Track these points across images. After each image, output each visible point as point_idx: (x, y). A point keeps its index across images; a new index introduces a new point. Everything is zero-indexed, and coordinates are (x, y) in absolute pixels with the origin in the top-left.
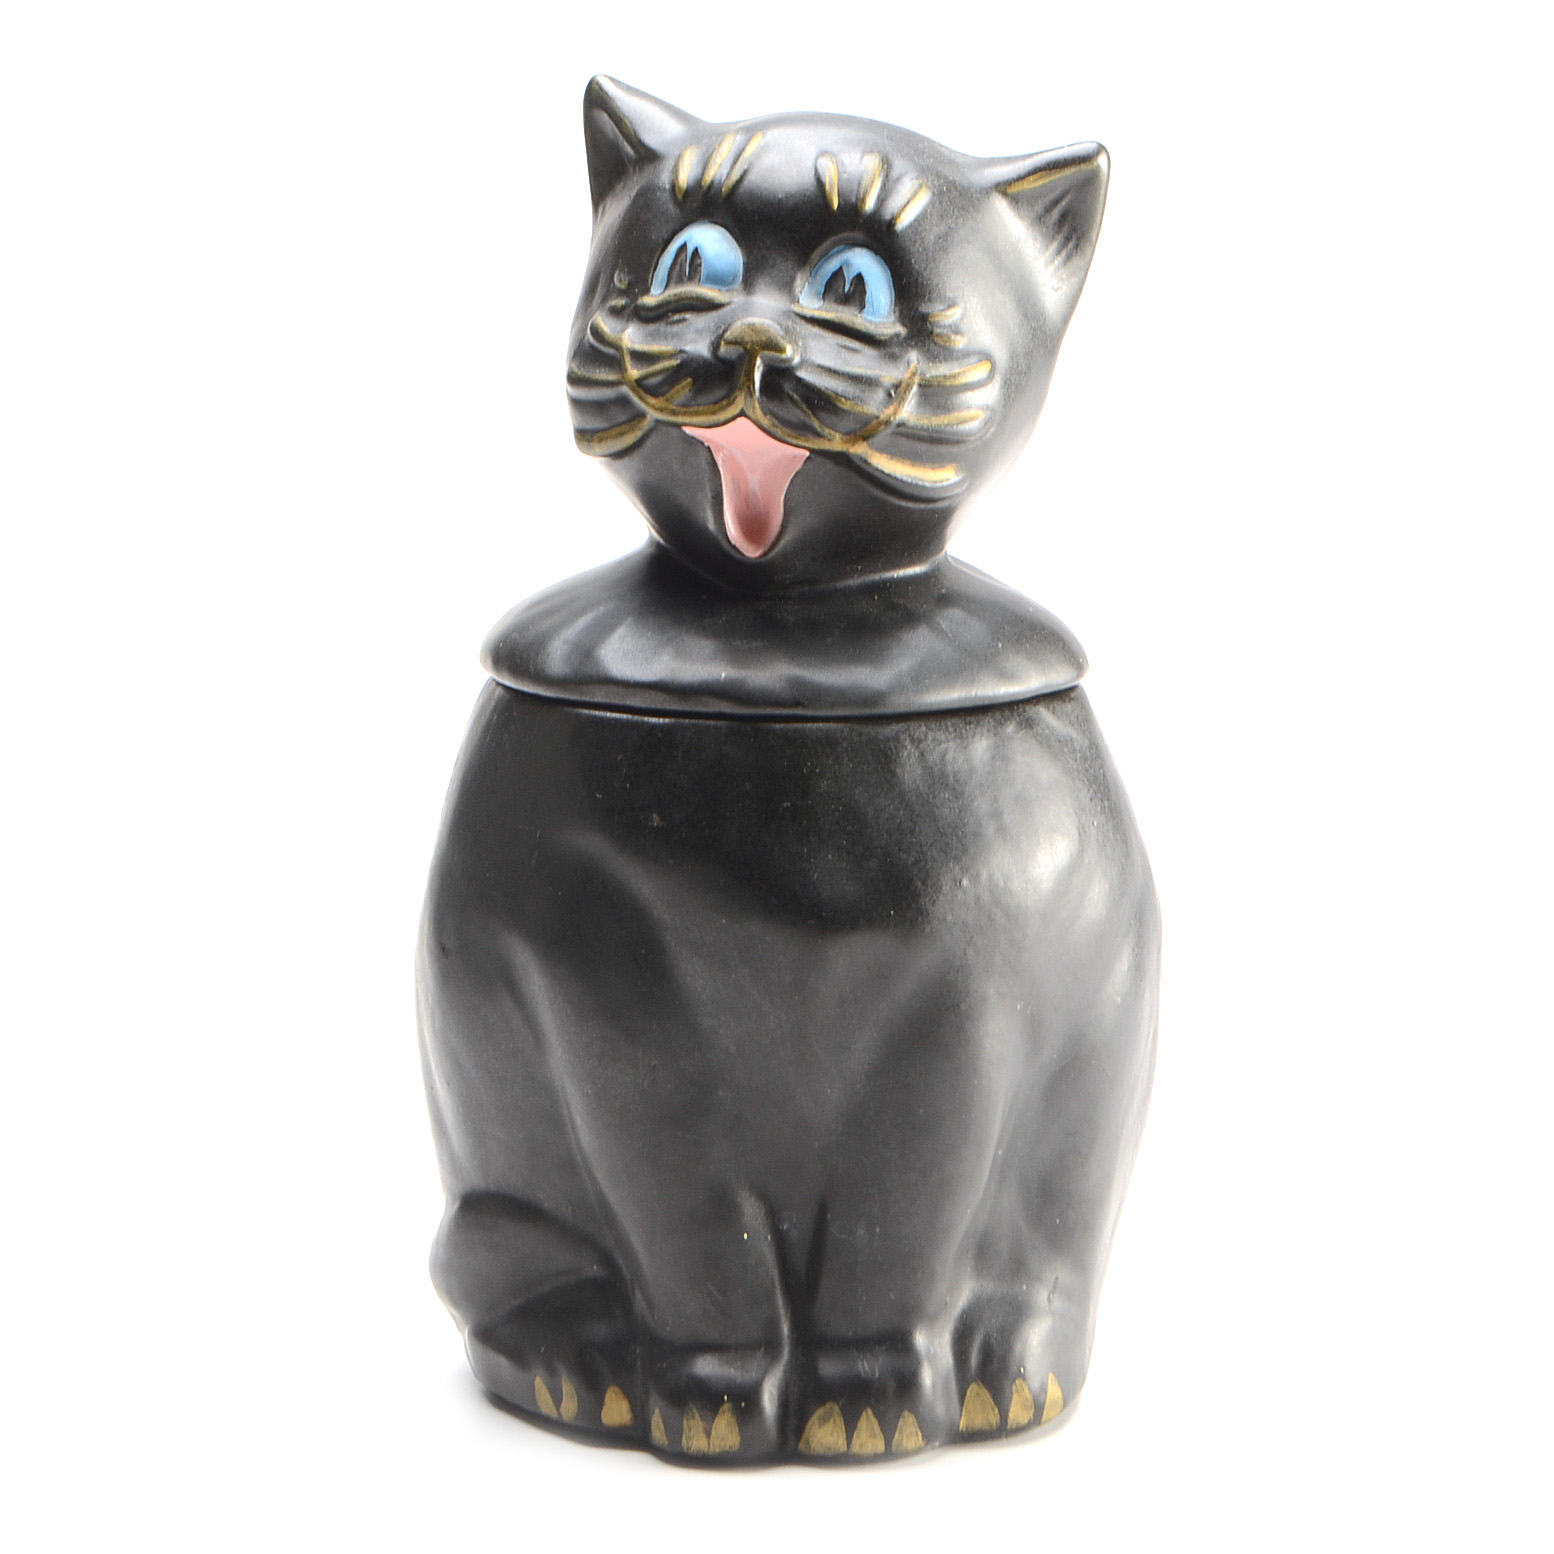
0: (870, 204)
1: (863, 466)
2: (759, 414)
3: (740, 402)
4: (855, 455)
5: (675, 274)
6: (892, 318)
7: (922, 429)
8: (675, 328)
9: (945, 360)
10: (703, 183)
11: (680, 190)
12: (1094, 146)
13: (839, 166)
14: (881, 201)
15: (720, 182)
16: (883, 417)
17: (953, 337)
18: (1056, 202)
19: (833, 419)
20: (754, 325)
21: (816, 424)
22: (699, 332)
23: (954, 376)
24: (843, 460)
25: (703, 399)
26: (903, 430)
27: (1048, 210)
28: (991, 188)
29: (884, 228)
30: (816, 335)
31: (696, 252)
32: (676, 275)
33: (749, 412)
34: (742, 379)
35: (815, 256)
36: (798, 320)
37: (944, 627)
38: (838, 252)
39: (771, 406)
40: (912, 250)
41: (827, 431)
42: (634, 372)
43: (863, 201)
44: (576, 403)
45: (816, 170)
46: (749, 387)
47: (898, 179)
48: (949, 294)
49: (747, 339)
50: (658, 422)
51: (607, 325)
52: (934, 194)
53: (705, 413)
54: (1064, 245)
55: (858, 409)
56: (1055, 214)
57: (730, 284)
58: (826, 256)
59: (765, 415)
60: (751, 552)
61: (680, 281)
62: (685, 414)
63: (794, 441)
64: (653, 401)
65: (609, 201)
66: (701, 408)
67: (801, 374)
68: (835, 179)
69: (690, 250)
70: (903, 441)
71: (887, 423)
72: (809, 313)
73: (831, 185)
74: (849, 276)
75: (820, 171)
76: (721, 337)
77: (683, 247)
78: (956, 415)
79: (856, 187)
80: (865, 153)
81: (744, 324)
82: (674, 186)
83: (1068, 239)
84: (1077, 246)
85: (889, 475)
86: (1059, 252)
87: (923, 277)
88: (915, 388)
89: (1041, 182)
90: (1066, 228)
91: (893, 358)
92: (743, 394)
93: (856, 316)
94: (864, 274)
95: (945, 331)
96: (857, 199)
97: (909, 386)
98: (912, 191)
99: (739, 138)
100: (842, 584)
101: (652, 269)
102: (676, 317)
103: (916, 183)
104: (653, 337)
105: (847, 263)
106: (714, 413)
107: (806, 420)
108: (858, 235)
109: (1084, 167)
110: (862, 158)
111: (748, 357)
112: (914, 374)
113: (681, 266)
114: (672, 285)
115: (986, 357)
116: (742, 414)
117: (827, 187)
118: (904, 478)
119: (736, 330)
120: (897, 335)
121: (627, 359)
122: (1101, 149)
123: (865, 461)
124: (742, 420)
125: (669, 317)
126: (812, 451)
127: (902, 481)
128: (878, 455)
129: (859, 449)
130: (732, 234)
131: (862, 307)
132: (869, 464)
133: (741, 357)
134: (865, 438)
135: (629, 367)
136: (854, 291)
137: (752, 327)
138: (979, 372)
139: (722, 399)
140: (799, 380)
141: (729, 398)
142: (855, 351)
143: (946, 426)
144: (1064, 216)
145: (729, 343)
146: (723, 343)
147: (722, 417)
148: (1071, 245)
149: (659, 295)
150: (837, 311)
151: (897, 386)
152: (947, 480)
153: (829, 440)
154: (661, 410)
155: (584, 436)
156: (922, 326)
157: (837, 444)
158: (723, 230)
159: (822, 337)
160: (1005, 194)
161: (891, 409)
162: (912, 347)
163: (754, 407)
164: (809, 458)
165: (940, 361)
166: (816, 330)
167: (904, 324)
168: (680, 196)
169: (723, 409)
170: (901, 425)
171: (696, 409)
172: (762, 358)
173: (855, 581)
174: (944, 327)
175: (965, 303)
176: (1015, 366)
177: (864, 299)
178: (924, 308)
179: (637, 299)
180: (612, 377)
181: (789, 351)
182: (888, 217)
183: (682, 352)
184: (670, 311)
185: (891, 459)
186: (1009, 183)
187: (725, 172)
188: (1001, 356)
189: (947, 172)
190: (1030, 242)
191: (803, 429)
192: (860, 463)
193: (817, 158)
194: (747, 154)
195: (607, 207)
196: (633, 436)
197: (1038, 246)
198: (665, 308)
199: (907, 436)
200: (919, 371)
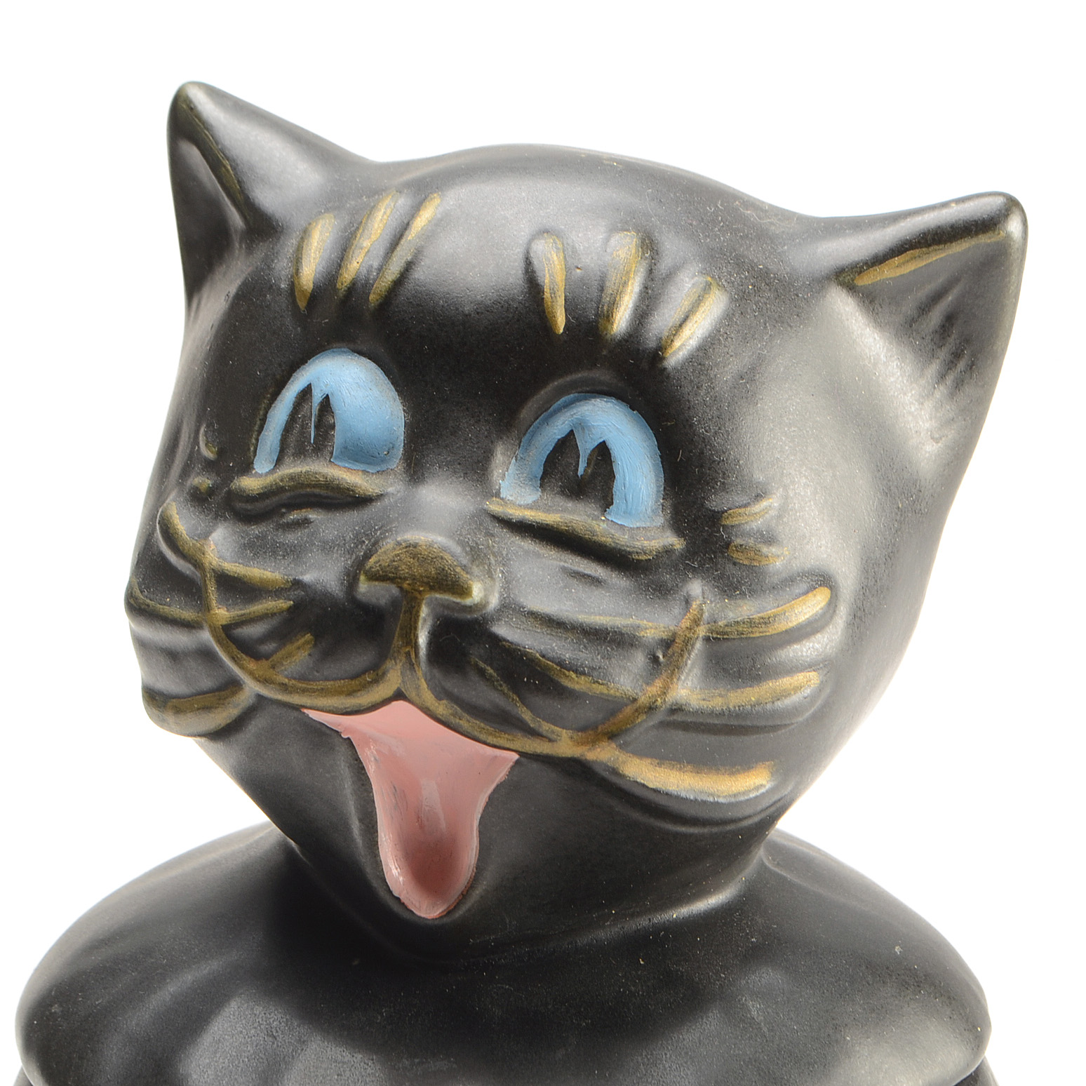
0: (621, 321)
1: (614, 779)
2: (428, 697)
3: (394, 678)
4: (595, 762)
5: (292, 439)
6: (660, 520)
7: (712, 714)
8: (291, 538)
9: (752, 592)
10: (339, 285)
11: (303, 292)
12: (1000, 201)
13: (569, 253)
14: (642, 314)
15: (367, 280)
16: (643, 700)
17: (765, 550)
18: (937, 297)
19: (556, 705)
20: (415, 546)
21: (527, 715)
22: (327, 547)
23: (766, 622)
24: (577, 770)
25: (332, 668)
26: (678, 717)
27: (924, 309)
28: (828, 278)
29: (645, 365)
30: (527, 552)
31: (326, 404)
32: (293, 444)
33: (412, 694)
34: (397, 642)
35: (525, 413)
36: (497, 529)
37: (754, 1013)
38: (567, 406)
39: (448, 685)
40: (695, 400)
41: (546, 727)
42: (222, 613)
43: (609, 317)
44: (142, 646)
45: (528, 262)
46: (408, 654)
47: (669, 276)
48: (759, 476)
49: (404, 570)
50: (260, 698)
51: (183, 521)
52: (732, 300)
53: (338, 692)
54: (950, 365)
55: (599, 689)
56: (936, 317)
57: (383, 461)
58: (546, 412)
59: (439, 698)
60: (426, 909)
61: (301, 452)
62: (304, 691)
63: (490, 740)
64: (252, 665)
65: (206, 291)
66: (329, 684)
67: (501, 630)
68: (560, 279)
69: (317, 397)
70: (679, 735)
71: (651, 709)
72: (516, 514)
73: (553, 292)
74: (586, 446)
75: (535, 262)
76: (360, 564)
77: (306, 393)
78: (771, 685)
79: (595, 294)
80: (613, 230)
81: (399, 544)
82: (292, 286)
83: (957, 355)
84: (971, 367)
85: (656, 791)
86: (942, 377)
87: (713, 447)
88: (699, 645)
89: (911, 267)
90: (952, 341)
91: (661, 592)
92: (399, 666)
93: (596, 518)
94: (611, 445)
95: (751, 542)
96: (597, 315)
97: (688, 643)
98: (694, 298)
99: (403, 202)
100: (583, 940)
101: (256, 428)
102: (294, 516)
103: (701, 280)
104: (254, 549)
105: (582, 425)
106: (350, 693)
107: (509, 708)
108: (601, 375)
109: (984, 240)
110: (607, 240)
111: (407, 605)
112: (696, 622)
113: (302, 426)
114: (287, 460)
115: (822, 579)
116: (399, 696)
117: (547, 295)
118: (683, 794)
119: (386, 552)
120: (668, 551)
121: (212, 588)
122: (1012, 205)
123: (615, 772)
124: (399, 705)
125: (283, 515)
126: (521, 754)
127: (678, 798)
128: (636, 761)
129: (603, 754)
130: (387, 373)
131: (606, 502)
132: (622, 776)
133: (395, 603)
134: (612, 736)
135: (214, 603)
136: (594, 475)
137: (412, 548)
138: (810, 606)
139: (364, 672)
140: (496, 640)
141: (375, 672)
142: (595, 582)
143: (753, 706)
144: (950, 319)
145: (374, 577)
146: (362, 578)
147: (364, 699)
148: (961, 365)
149: (267, 474)
150: (565, 510)
151: (667, 644)
152: (757, 788)
153: (550, 740)
154: (265, 681)
155: (155, 699)
156: (710, 535)
157: (565, 745)
158: (372, 365)
159: (538, 555)
160: (851, 288)
161: (658, 683)
162: (694, 570)
163: (418, 688)
164: (517, 762)
165: (743, 594)
166: (528, 545)
167: (679, 531)
168: (302, 304)
169: (365, 687)
170: (676, 709)
171: (321, 684)
172: (428, 605)
173: (608, 932)
174: (750, 536)
175: (786, 488)
176: (871, 583)
177: (610, 488)
178: (715, 502)
179: (232, 480)
180: (188, 614)
181: (477, 592)
182: (652, 344)
183: (297, 584)
184: (284, 505)
185: (660, 765)
186: (860, 268)
187: (376, 264)
188: (848, 575)
189: (754, 253)
190: (894, 365)
191: (504, 721)
192: (606, 774)
193: (530, 243)
194: (411, 235)
195: (203, 302)
196: (225, 714)
197: (908, 369)
198: (275, 499)
199: (686, 727)
200: (706, 615)
